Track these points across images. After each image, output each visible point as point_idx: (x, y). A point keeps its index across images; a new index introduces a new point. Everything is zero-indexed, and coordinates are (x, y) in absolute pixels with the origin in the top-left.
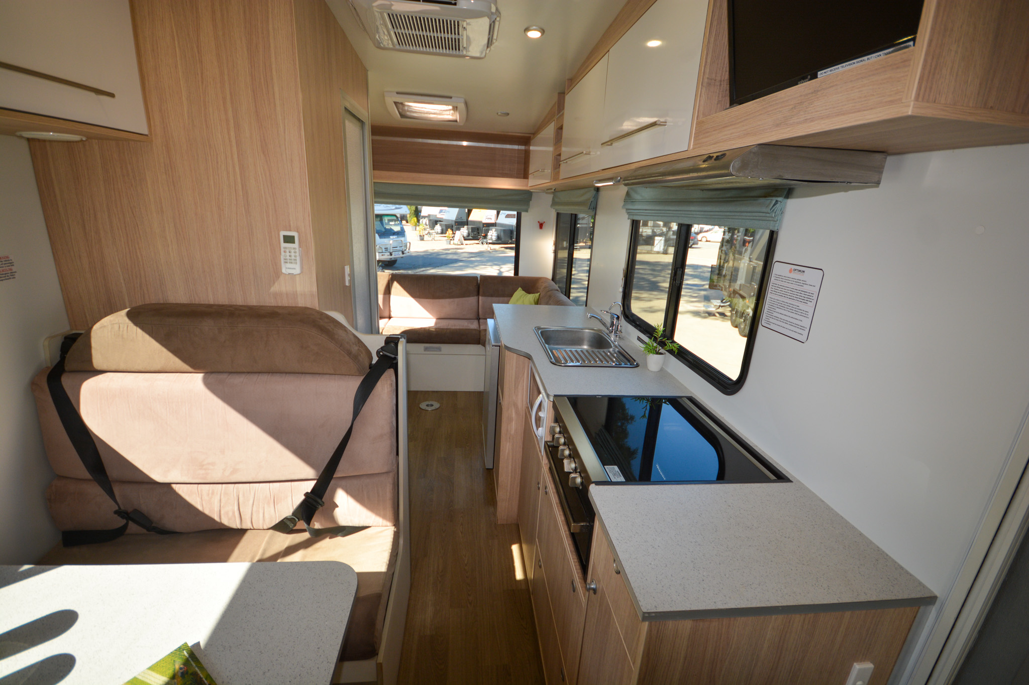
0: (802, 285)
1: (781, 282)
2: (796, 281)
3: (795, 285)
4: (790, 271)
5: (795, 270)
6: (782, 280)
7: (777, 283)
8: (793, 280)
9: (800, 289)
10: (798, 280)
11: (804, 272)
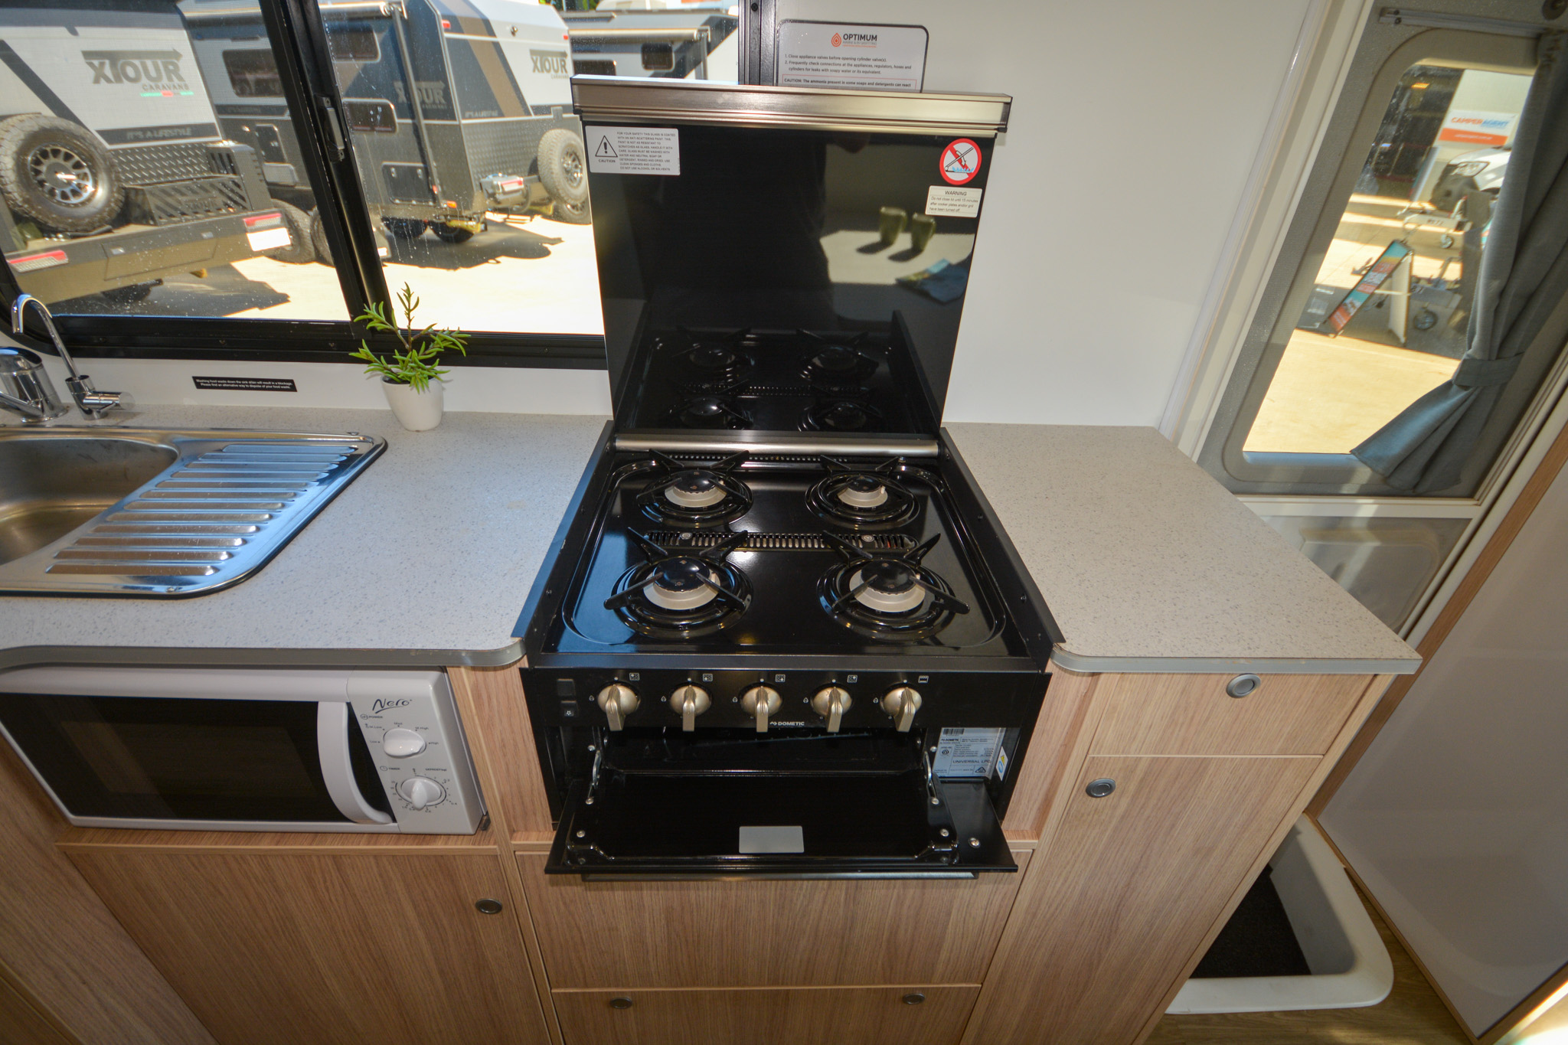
0: (877, 69)
1: (811, 72)
2: (857, 62)
3: (856, 74)
4: (836, 41)
5: (850, 36)
6: (815, 67)
7: (802, 78)
8: (846, 62)
9: (871, 81)
10: (862, 59)
11: (874, 38)
